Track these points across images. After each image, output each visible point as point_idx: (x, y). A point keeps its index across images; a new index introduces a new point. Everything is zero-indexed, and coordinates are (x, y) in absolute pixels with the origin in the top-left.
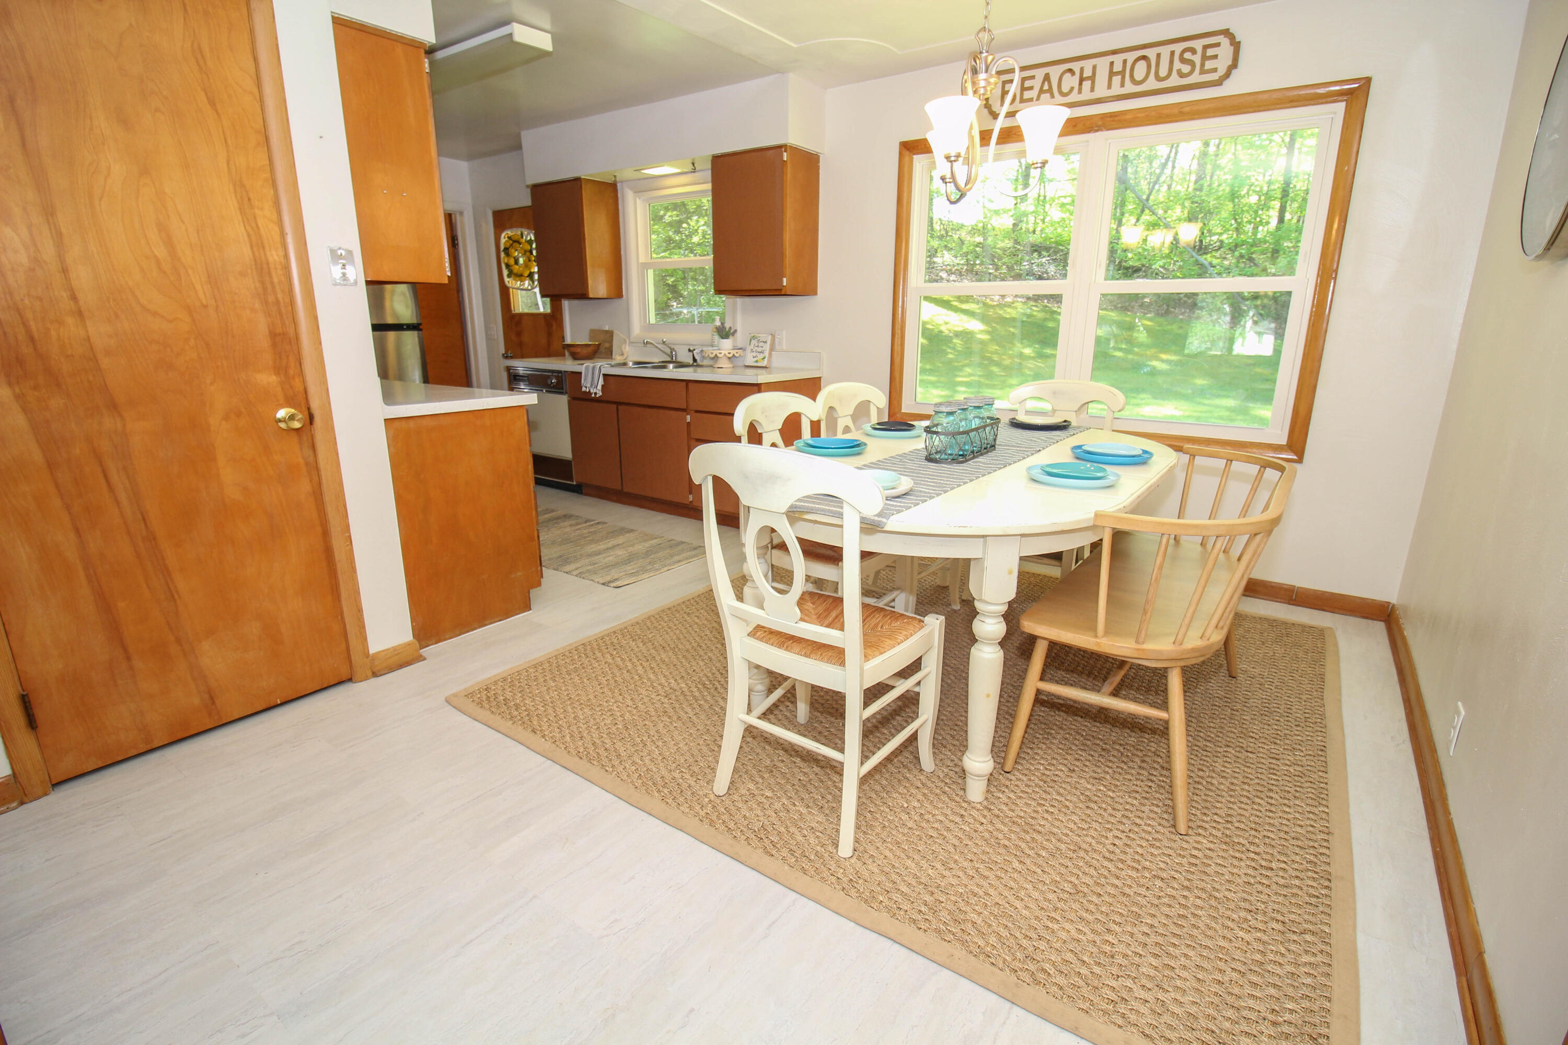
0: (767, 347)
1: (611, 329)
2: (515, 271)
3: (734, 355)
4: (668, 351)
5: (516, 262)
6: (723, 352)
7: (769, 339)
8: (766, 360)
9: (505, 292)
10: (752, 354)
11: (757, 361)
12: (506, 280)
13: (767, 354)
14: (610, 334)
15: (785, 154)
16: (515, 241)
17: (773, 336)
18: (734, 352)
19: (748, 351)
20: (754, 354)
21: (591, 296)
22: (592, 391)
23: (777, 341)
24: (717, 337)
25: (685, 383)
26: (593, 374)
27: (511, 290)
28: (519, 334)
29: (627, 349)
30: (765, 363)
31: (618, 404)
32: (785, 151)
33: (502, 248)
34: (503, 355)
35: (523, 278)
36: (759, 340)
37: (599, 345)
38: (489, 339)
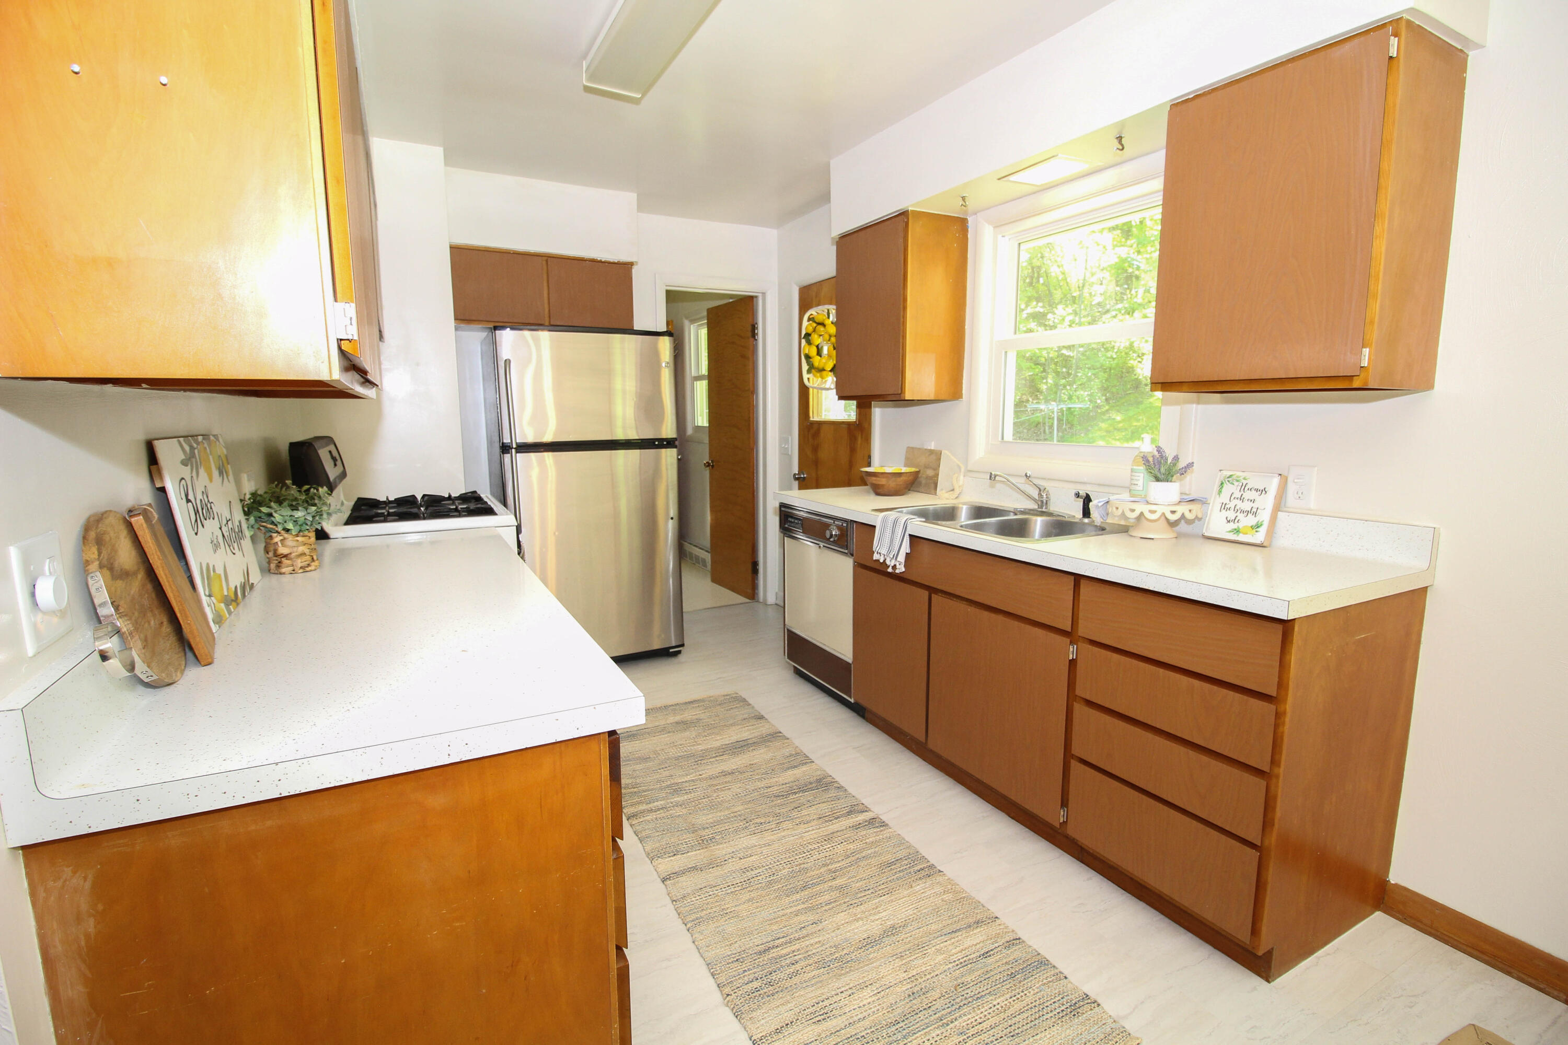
0: (1267, 503)
1: (938, 449)
2: (816, 364)
3: (1183, 516)
4: (1035, 494)
5: (819, 353)
6: (1160, 510)
7: (1273, 485)
8: (1263, 530)
9: (804, 391)
10: (1225, 514)
11: (1237, 531)
12: (806, 376)
13: (1265, 516)
14: (936, 456)
15: (1394, 41)
16: (819, 324)
17: (1284, 479)
18: (1182, 509)
19: (1215, 503)
20: (1231, 515)
21: (908, 396)
22: (888, 562)
23: (1291, 488)
24: (1142, 476)
25: (1072, 578)
26: (893, 532)
27: (811, 390)
28: (815, 449)
29: (961, 480)
30: (1259, 537)
31: (932, 590)
32: (1396, 35)
33: (803, 333)
34: (795, 475)
35: (824, 373)
36: (1243, 487)
37: (917, 473)
38: (784, 453)
